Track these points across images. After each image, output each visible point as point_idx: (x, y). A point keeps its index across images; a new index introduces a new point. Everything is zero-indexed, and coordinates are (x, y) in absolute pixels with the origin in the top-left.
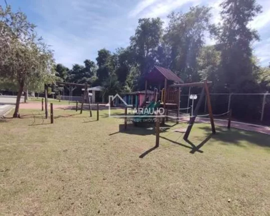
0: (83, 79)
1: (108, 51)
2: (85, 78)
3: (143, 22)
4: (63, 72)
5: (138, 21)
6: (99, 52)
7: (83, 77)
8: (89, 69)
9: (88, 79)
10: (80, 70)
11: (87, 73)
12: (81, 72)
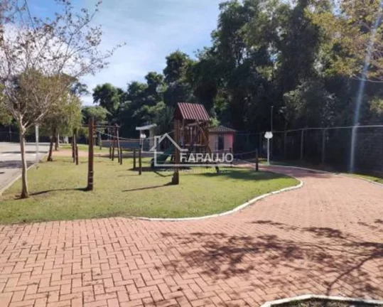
0: (142, 109)
1: (184, 55)
2: (146, 107)
3: (227, 6)
4: (113, 98)
5: (219, 6)
6: (167, 58)
7: (142, 105)
8: (155, 89)
9: (150, 109)
10: (140, 91)
11: (150, 97)
12: (142, 95)
